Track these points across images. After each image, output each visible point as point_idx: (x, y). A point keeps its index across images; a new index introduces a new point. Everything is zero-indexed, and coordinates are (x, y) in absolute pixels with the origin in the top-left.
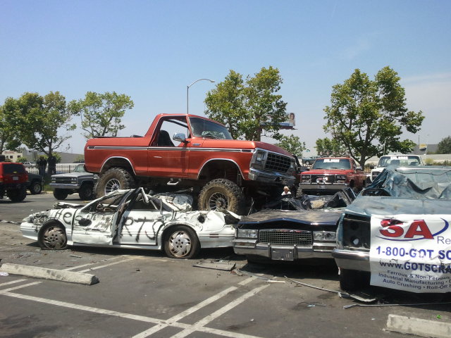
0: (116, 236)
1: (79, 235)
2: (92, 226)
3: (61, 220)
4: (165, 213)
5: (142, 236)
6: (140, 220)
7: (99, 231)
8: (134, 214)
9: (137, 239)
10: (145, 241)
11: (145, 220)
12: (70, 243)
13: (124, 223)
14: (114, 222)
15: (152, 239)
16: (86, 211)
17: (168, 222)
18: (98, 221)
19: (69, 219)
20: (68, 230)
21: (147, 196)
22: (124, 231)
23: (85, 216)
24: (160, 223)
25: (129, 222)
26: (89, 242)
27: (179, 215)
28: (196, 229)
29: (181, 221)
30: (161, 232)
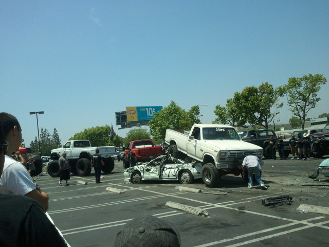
0: (160, 175)
1: (146, 176)
2: (151, 172)
3: (139, 170)
4: (179, 164)
5: (170, 175)
6: (169, 168)
7: (153, 174)
8: (167, 166)
9: (169, 176)
10: (172, 177)
11: (171, 168)
12: (143, 179)
13: (163, 170)
14: (159, 170)
15: (174, 176)
16: (148, 165)
17: (180, 168)
18: (153, 169)
19: (142, 169)
20: (142, 174)
21: (172, 158)
22: (164, 173)
23: (148, 168)
24: (177, 169)
25: (165, 169)
26: (150, 178)
27: (184, 165)
28: (191, 170)
29: (186, 168)
30: (178, 173)
